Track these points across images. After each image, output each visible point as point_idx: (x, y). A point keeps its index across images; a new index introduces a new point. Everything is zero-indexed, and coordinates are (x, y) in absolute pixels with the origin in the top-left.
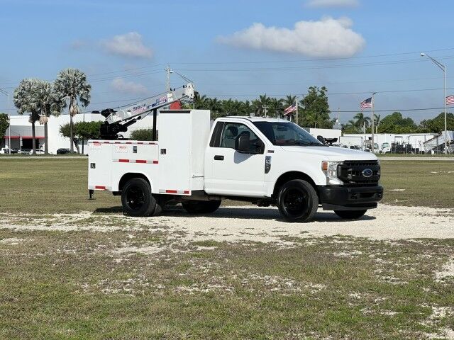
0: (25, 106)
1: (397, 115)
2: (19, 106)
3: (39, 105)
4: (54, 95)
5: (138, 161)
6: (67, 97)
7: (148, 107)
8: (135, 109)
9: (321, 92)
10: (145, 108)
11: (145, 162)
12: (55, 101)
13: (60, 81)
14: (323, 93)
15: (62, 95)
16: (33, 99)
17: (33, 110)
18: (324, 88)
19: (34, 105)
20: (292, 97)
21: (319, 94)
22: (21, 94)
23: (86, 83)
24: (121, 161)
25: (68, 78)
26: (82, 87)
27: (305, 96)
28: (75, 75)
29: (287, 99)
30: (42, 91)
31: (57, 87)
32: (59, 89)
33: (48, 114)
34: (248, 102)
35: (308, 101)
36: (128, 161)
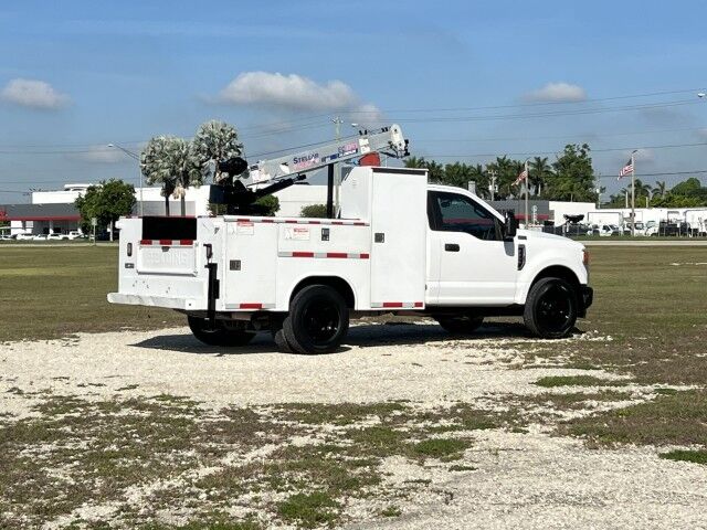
0: (155, 174)
1: (693, 182)
2: (147, 174)
3: (173, 173)
4: (193, 158)
5: (330, 255)
6: (212, 161)
7: (324, 160)
8: (296, 161)
9: (582, 151)
10: (317, 160)
11: (344, 256)
12: (195, 167)
13: (201, 139)
14: (584, 153)
15: (204, 157)
16: (166, 165)
17: (165, 179)
18: (585, 146)
19: (166, 172)
20: (542, 159)
21: (579, 154)
22: (150, 157)
23: (236, 142)
24: (296, 255)
25: (212, 135)
26: (231, 147)
27: (560, 157)
28: (222, 130)
29: (534, 161)
30: (176, 153)
31: (197, 147)
32: (199, 150)
33: (186, 185)
34: (480, 167)
35: (563, 164)
36: (310, 255)
